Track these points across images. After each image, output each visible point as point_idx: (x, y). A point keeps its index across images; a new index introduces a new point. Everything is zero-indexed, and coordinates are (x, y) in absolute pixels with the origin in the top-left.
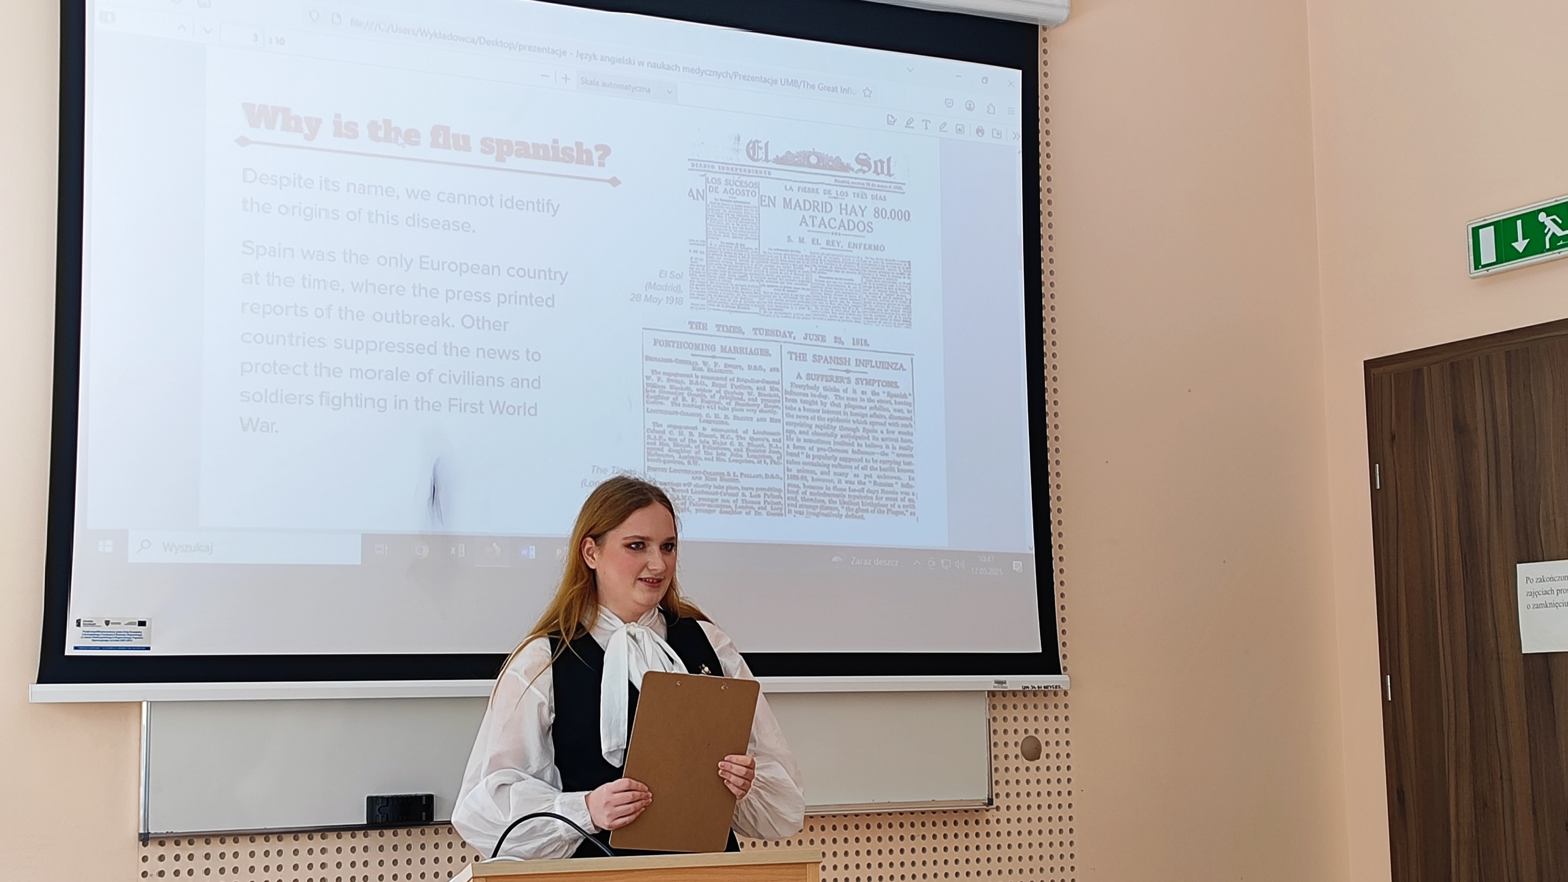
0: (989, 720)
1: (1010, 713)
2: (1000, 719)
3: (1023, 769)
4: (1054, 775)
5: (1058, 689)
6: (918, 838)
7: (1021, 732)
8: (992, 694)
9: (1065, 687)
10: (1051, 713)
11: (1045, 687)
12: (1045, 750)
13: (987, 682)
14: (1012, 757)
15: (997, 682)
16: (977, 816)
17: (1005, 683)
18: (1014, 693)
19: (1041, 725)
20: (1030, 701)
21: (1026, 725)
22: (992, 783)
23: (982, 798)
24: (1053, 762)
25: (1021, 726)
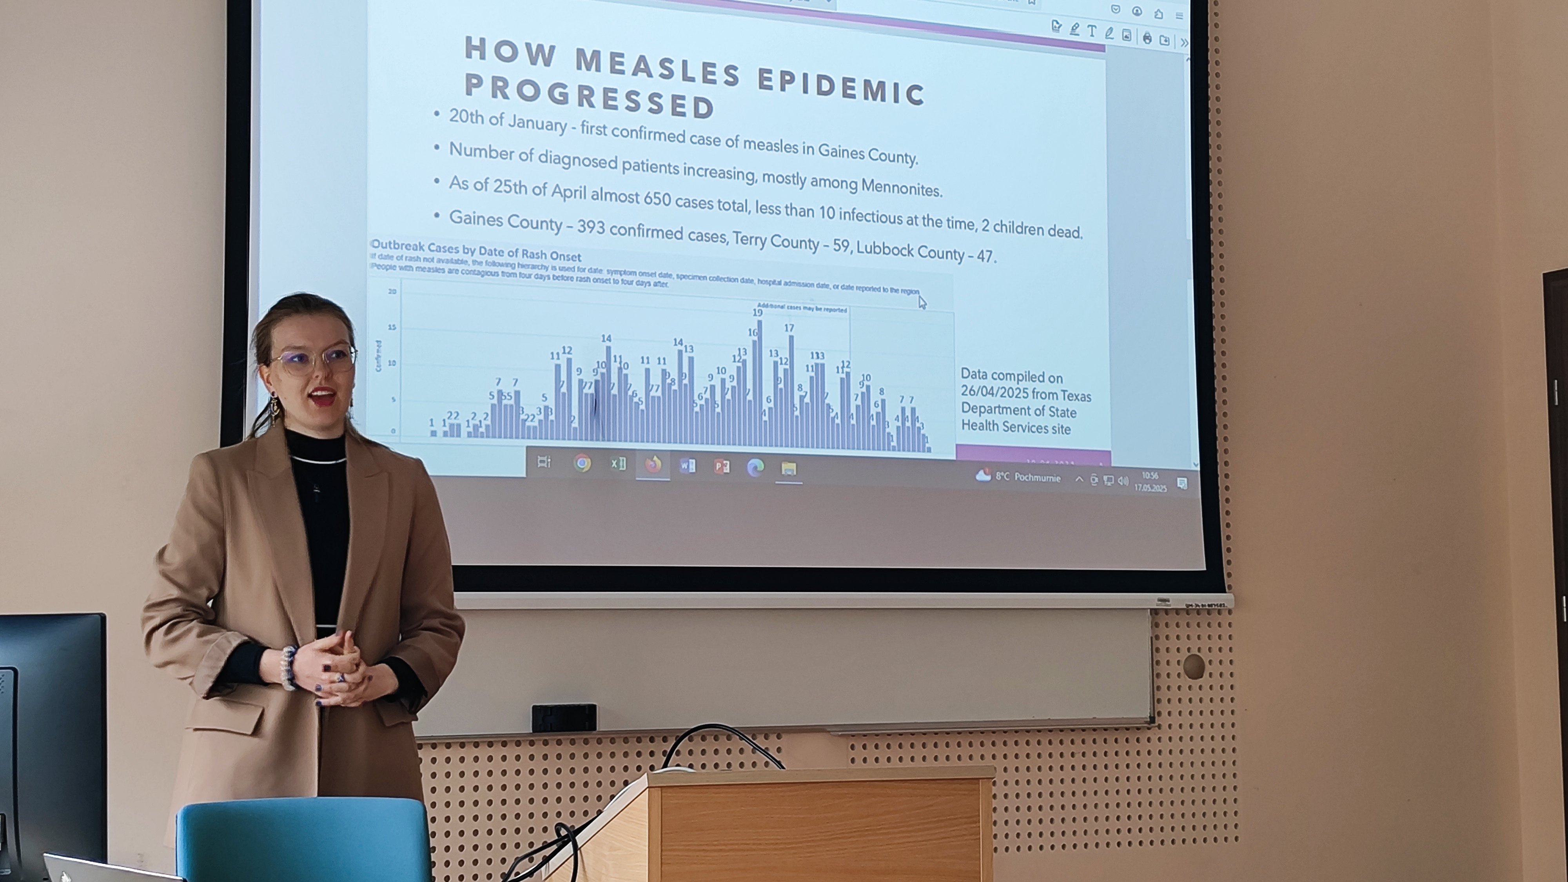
0: (1152, 638)
1: (1173, 631)
2: (1162, 638)
3: (1185, 688)
4: (1217, 694)
5: (1222, 608)
6: (1079, 756)
7: (1184, 650)
8: (1155, 612)
9: (1230, 606)
10: (1215, 631)
11: (1209, 605)
12: (1208, 669)
13: (1150, 599)
14: (1174, 675)
15: (1160, 600)
16: (1139, 734)
17: (1168, 601)
18: (1177, 611)
19: (1205, 644)
20: (1194, 619)
21: (1189, 644)
22: (1155, 701)
23: (1143, 716)
24: (1216, 681)
25: (1184, 644)
